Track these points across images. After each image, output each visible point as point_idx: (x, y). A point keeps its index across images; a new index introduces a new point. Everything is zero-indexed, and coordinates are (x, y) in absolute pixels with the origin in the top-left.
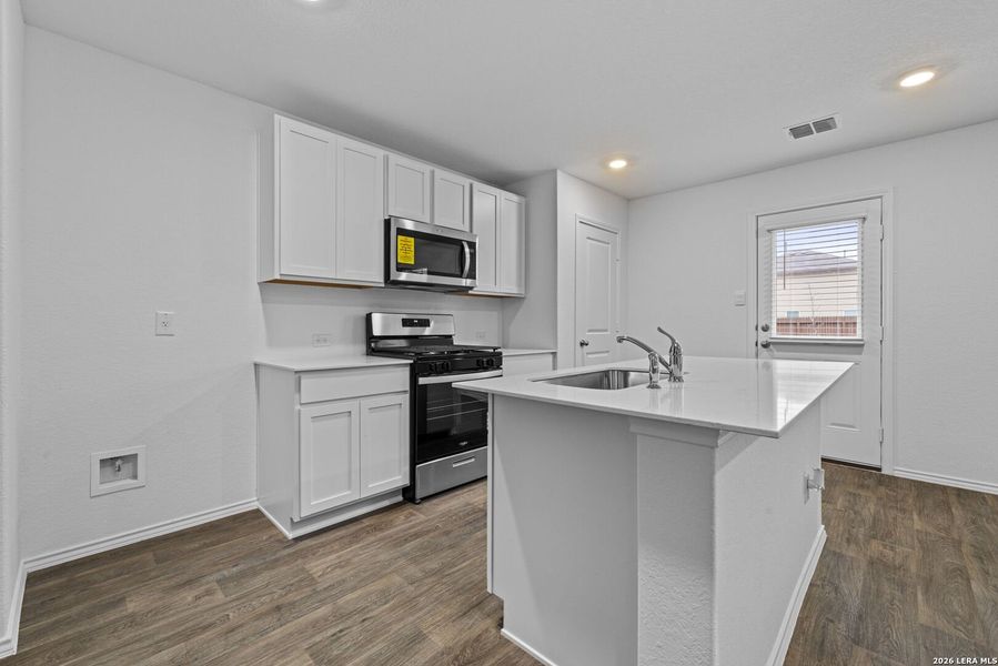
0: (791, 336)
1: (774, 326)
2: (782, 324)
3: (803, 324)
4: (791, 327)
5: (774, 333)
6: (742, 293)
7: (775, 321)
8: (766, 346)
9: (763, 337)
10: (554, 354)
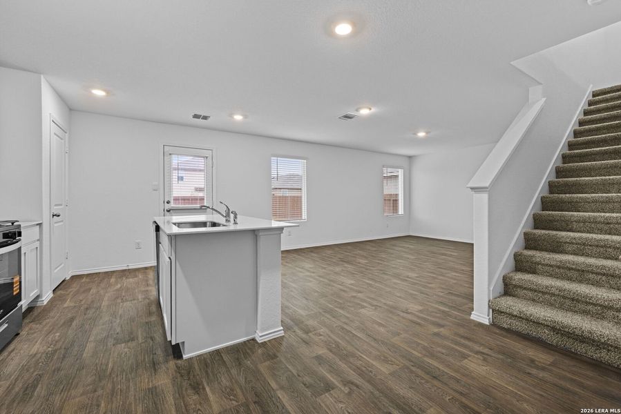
0: (181, 206)
1: (172, 201)
2: (176, 199)
3: (185, 199)
4: (180, 201)
5: (172, 205)
6: (156, 183)
7: (172, 198)
8: (168, 211)
9: (167, 207)
10: (40, 225)
